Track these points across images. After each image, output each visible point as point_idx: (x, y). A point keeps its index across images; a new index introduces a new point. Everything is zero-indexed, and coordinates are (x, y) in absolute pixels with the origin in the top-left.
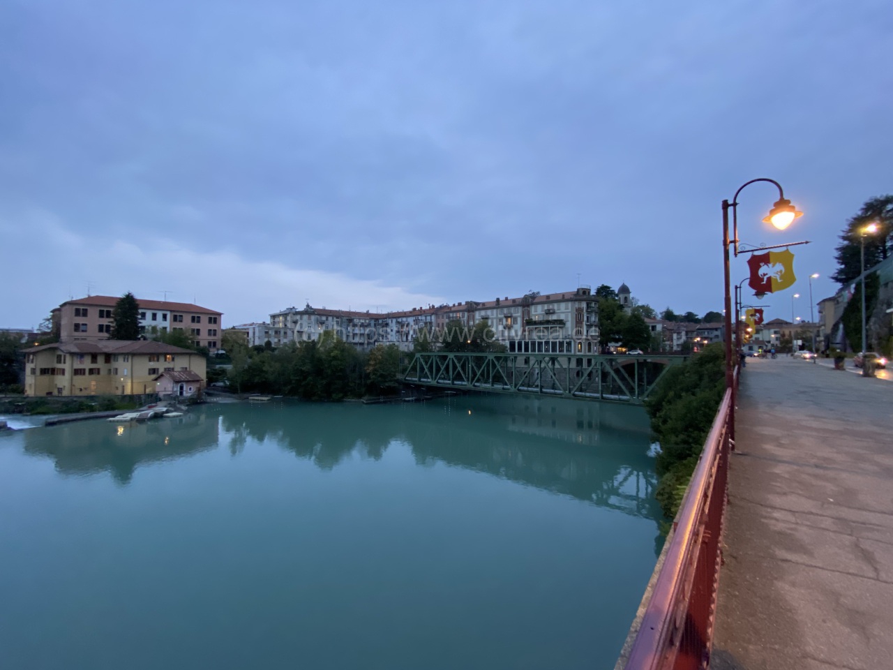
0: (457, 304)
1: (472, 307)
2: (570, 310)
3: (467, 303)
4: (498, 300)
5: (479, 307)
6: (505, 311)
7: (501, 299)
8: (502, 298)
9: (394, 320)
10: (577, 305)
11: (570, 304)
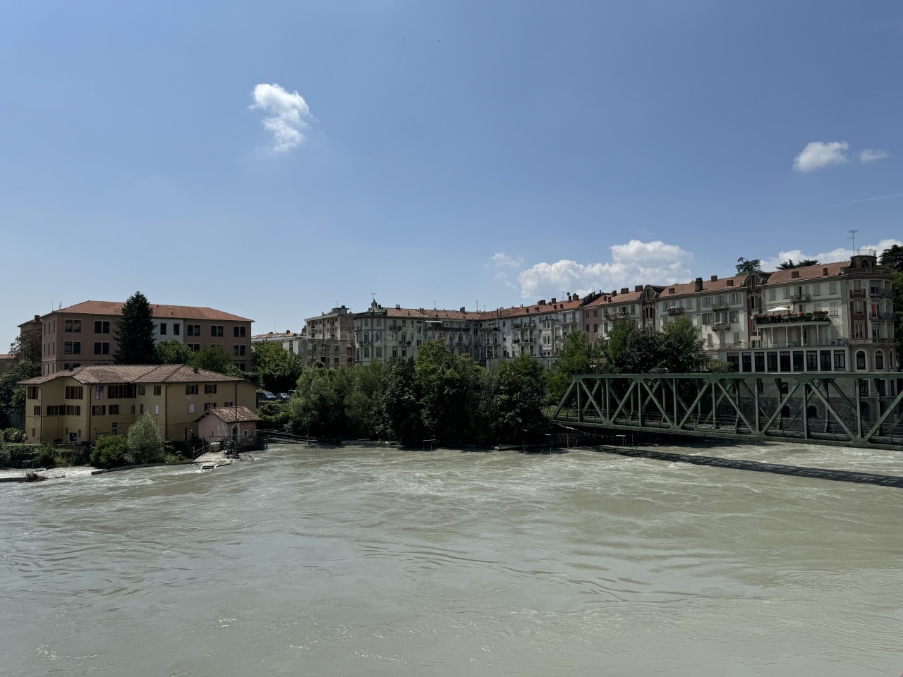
0: (619, 292)
1: (649, 295)
2: (839, 295)
3: (638, 288)
4: (699, 281)
5: (662, 295)
6: (714, 300)
7: (704, 280)
8: (706, 278)
9: (508, 323)
10: (852, 285)
11: (838, 284)
